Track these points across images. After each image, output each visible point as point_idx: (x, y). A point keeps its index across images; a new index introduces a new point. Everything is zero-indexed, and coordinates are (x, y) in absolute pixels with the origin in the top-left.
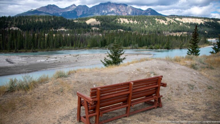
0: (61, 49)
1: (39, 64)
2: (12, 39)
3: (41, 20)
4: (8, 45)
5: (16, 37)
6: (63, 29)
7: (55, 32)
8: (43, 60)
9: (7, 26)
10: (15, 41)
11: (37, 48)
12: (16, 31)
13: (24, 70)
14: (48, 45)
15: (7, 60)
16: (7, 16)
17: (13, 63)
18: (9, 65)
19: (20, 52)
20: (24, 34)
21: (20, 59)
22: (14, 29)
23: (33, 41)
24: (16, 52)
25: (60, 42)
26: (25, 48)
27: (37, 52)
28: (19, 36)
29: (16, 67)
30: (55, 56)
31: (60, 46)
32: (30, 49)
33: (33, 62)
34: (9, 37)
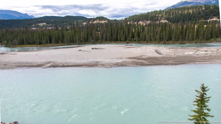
0: (213, 42)
1: (187, 57)
2: (162, 31)
3: (191, 11)
4: (158, 37)
5: (165, 29)
6: (214, 19)
7: (206, 23)
8: (191, 53)
9: (157, 20)
10: (164, 33)
11: (185, 40)
12: (165, 23)
13: (171, 62)
14: (198, 37)
15: (156, 51)
16: (158, 10)
17: (160, 54)
18: (157, 55)
19: (168, 44)
20: (173, 26)
21: (168, 51)
22: (164, 21)
23: (182, 33)
24: (165, 43)
25: (211, 34)
26: (173, 39)
27: (184, 43)
28: (168, 28)
29: (164, 58)
30: (205, 49)
31: (211, 37)
32: (178, 40)
33: (180, 54)
34: (159, 29)
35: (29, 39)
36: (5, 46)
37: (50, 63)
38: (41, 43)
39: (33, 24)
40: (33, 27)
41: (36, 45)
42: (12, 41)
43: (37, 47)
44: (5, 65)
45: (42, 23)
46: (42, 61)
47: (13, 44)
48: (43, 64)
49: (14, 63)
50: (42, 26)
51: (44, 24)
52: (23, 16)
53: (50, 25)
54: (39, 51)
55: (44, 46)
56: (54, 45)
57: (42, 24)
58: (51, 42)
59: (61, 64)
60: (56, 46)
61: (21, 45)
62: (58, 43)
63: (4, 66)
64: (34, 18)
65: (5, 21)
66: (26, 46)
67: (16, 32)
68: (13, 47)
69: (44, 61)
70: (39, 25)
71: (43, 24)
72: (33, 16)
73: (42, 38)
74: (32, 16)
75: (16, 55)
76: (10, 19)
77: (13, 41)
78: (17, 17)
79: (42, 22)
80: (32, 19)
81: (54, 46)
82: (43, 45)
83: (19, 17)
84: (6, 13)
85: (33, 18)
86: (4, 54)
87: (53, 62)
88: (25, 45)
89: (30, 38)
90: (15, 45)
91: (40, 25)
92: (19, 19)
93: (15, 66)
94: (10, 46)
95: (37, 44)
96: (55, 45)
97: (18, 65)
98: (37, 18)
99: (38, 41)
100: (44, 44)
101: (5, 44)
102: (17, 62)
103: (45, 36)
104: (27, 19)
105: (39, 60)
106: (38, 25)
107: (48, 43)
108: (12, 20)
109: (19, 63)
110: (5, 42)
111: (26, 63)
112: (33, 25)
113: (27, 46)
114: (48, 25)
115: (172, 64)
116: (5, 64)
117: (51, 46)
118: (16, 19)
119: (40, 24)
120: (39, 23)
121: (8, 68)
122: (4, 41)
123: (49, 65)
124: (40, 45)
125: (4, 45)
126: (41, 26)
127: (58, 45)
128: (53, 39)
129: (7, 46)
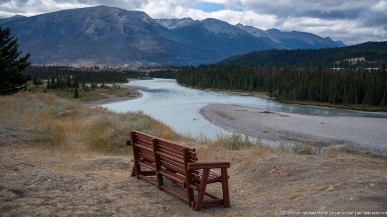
35: (318, 90)
36: (275, 99)
37: (342, 142)
38: (338, 101)
39: (336, 60)
40: (337, 66)
41: (328, 104)
42: (288, 91)
43: (330, 107)
44: (265, 132)
45: (356, 58)
46: (327, 136)
47: (288, 97)
48: (328, 142)
49: (279, 132)
50: (355, 63)
51: (361, 59)
52: (321, 42)
53: (373, 62)
54: (329, 116)
55: (345, 107)
56: (366, 107)
57: (356, 60)
58: (360, 102)
59: (364, 149)
60: (371, 111)
61: (302, 100)
62: (377, 104)
63: (263, 133)
64: (343, 46)
65: (287, 52)
66: (309, 103)
67: (299, 74)
68: (286, 103)
69: (333, 137)
70: (349, 61)
71: (359, 61)
72: (342, 43)
73: (345, 90)
74: (340, 41)
75: (287, 118)
76: (296, 49)
77: (290, 92)
78: (309, 45)
79: (357, 55)
80: (337, 48)
81: (365, 111)
82: (342, 106)
83: (313, 44)
84: (293, 37)
85: (341, 46)
86: (270, 114)
87: (349, 143)
88: (309, 100)
89: (321, 89)
90: (291, 99)
91: (351, 62)
92: (312, 48)
93: (279, 137)
94: (283, 100)
95: (332, 103)
96: (370, 109)
97: (284, 135)
98: (348, 47)
99: (334, 96)
100: (345, 103)
101: (276, 96)
102: (285, 131)
103: (351, 86)
104: (328, 49)
105: (324, 135)
106: (347, 62)
107: (353, 102)
108: (299, 51)
109: (287, 133)
110: (277, 92)
111: (299, 136)
112: (337, 62)
113: (312, 103)
114: (369, 62)
116: (265, 130)
117: (360, 108)
118: (307, 48)
119: (352, 60)
120: (351, 57)
122: (275, 90)
123: (338, 146)
124: (337, 104)
125: (273, 98)
126: (352, 64)
127: (375, 108)
128: (367, 94)
129: (278, 99)
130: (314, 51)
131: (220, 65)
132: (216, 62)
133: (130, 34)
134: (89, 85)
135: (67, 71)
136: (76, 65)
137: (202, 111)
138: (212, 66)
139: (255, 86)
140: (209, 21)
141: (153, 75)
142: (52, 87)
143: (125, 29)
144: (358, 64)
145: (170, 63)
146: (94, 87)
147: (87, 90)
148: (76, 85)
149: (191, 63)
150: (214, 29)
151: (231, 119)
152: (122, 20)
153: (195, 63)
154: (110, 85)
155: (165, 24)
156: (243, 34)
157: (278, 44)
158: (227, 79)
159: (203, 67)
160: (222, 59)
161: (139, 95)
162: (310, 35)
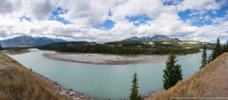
0: (139, 55)
1: (129, 61)
2: (119, 50)
3: (131, 43)
4: (118, 52)
5: (121, 49)
6: (139, 46)
7: (136, 47)
8: (131, 59)
9: (118, 45)
10: (120, 50)
11: (129, 54)
12: (121, 46)
13: (123, 63)
14: (133, 53)
15: (117, 58)
16: (118, 41)
17: (119, 59)
18: (117, 60)
19: (122, 55)
20: (124, 48)
21: (122, 58)
22: (120, 46)
23: (127, 51)
24: (121, 55)
25: (138, 52)
26: (124, 53)
27: (128, 55)
28: (122, 49)
29: (120, 61)
30: (136, 57)
31: (138, 53)
32: (126, 54)
33: (127, 60)
34: (118, 49)
35: (65, 50)
37: (71, 60)
38: (69, 52)
42: (59, 50)
43: (67, 53)
44: (56, 58)
52: (64, 41)
53: (73, 45)
54: (68, 55)
58: (72, 52)
59: (75, 61)
60: (74, 53)
65: (58, 43)
66: (63, 52)
67: (61, 47)
68: (59, 52)
69: (69, 59)
74: (67, 41)
75: (60, 55)
76: (60, 42)
78: (62, 41)
79: (70, 43)
86: (56, 55)
87: (72, 60)
103: (70, 49)
105: (67, 58)
106: (69, 45)
109: (60, 58)
110: (57, 50)
111: (63, 59)
112: (67, 45)
115: (124, 64)
121: (57, 60)
123: (70, 61)
128: (73, 50)
129: (57, 52)
130: (63, 43)
131: (46, 45)
132: (45, 45)
133: (29, 40)
134: (21, 50)
135: (17, 48)
136: (20, 47)
137: (43, 55)
138: (45, 46)
139: (53, 49)
140: (44, 37)
141: (33, 48)
142: (15, 51)
143: (28, 39)
144: (71, 45)
145: (37, 45)
146: (22, 50)
147: (21, 51)
148: (19, 50)
149: (40, 45)
150: (44, 39)
151: (49, 56)
152: (28, 37)
153: (41, 45)
154: (25, 50)
155: (35, 38)
156: (50, 40)
157: (57, 41)
158: (48, 48)
159: (43, 46)
160: (46, 44)
161: (30, 52)
162: (62, 40)
